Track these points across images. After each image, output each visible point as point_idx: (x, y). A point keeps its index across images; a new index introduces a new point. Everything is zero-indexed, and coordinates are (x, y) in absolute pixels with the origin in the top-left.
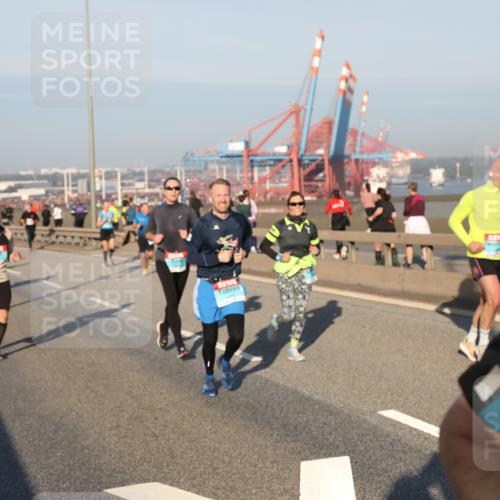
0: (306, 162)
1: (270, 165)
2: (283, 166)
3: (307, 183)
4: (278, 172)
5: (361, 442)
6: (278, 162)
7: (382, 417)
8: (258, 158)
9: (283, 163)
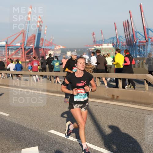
0: (27, 49)
1: (15, 50)
2: (19, 50)
3: (27, 56)
4: (18, 52)
5: (42, 141)
6: (17, 49)
7: (49, 132)
8: (10, 47)
9: (19, 49)
